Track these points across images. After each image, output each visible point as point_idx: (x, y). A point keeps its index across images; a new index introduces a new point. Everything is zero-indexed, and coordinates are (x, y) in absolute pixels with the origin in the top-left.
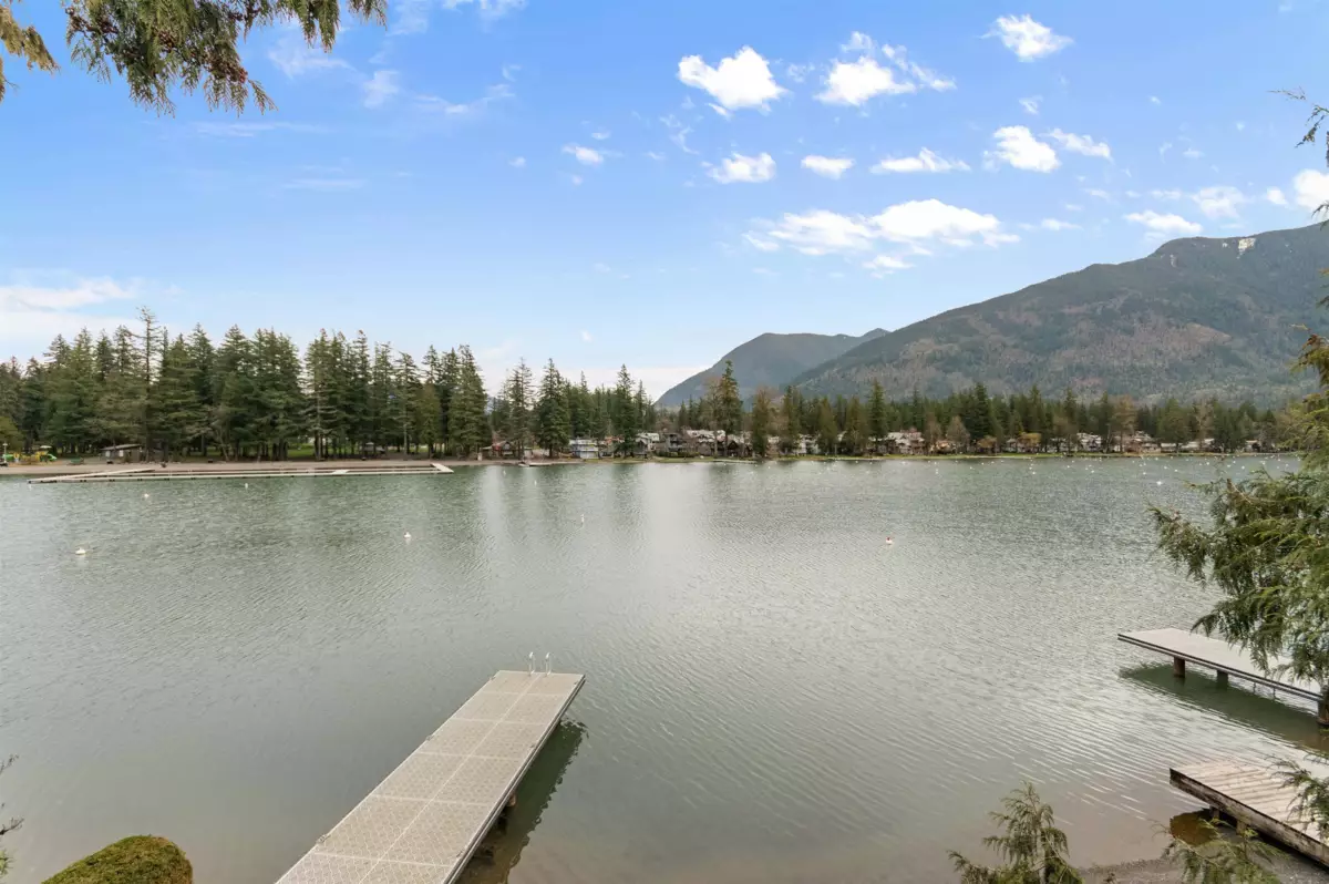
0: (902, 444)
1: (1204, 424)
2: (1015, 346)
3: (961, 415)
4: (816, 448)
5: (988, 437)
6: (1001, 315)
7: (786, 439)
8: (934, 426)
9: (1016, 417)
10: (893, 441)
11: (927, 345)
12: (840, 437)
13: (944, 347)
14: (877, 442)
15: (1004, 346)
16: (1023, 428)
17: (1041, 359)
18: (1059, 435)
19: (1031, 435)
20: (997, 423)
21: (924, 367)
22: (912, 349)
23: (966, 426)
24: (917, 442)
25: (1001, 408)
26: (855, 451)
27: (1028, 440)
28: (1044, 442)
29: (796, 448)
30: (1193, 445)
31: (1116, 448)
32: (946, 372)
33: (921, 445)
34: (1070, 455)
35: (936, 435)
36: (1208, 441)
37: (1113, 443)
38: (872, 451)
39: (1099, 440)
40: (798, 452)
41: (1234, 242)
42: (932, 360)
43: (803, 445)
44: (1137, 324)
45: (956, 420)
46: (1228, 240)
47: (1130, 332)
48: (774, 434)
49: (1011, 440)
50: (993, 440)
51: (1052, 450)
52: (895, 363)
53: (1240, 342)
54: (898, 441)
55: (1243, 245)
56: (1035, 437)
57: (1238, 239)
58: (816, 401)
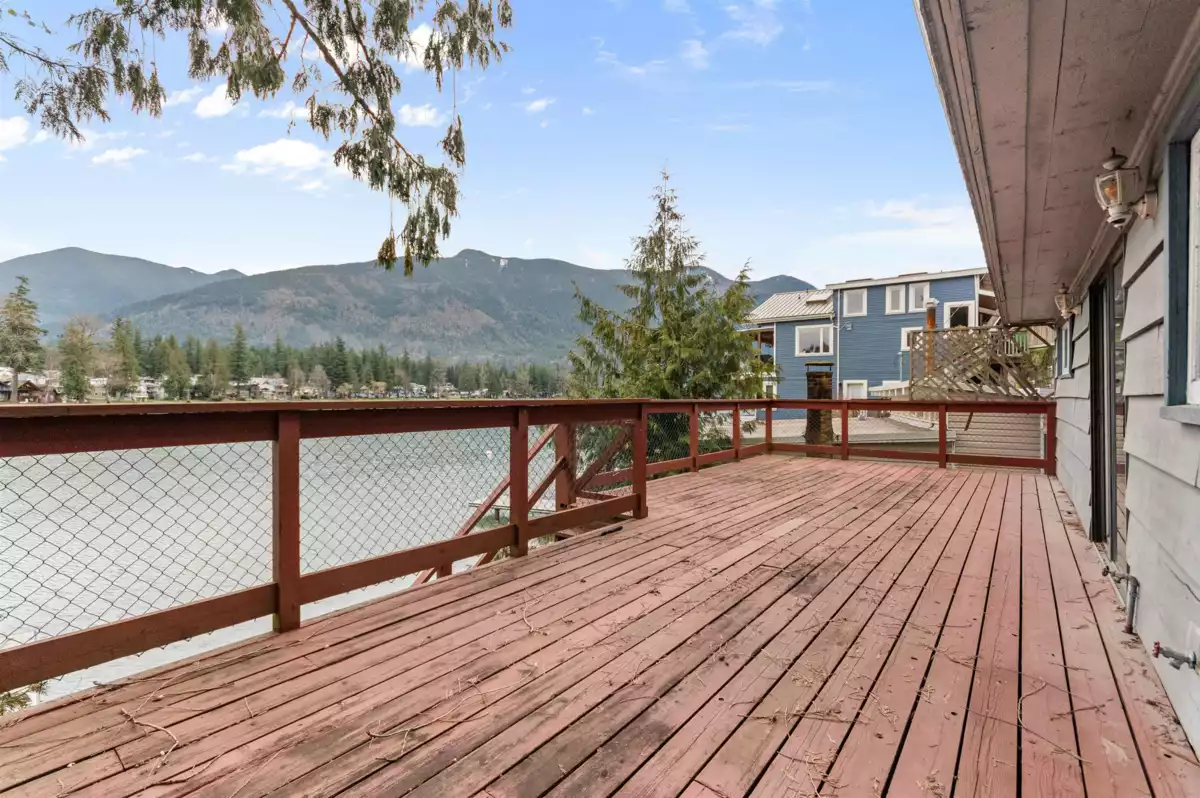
0: (266, 389)
1: (484, 379)
2: (365, 308)
3: (322, 364)
5: (346, 384)
6: (353, 279)
7: (119, 381)
8: (297, 373)
9: (367, 368)
10: (256, 386)
11: (285, 294)
12: (194, 381)
13: (303, 299)
14: (238, 387)
15: (356, 306)
16: (372, 377)
17: (384, 322)
18: (399, 384)
19: (379, 384)
20: (353, 373)
21: (283, 316)
22: (272, 296)
23: (328, 374)
24: (281, 387)
25: (356, 359)
26: (212, 396)
27: (377, 388)
28: (389, 390)
29: (133, 392)
31: (435, 395)
32: (306, 323)
33: (286, 391)
35: (300, 381)
36: (485, 390)
37: (434, 391)
39: (424, 388)
40: (136, 396)
41: (498, 259)
42: (291, 309)
44: (446, 305)
45: (319, 369)
46: (495, 257)
47: (442, 309)
48: (98, 374)
49: (364, 387)
50: (351, 386)
51: (393, 397)
52: (252, 307)
53: (500, 326)
54: (262, 386)
55: (502, 263)
56: (382, 384)
57: (500, 258)
58: (158, 339)
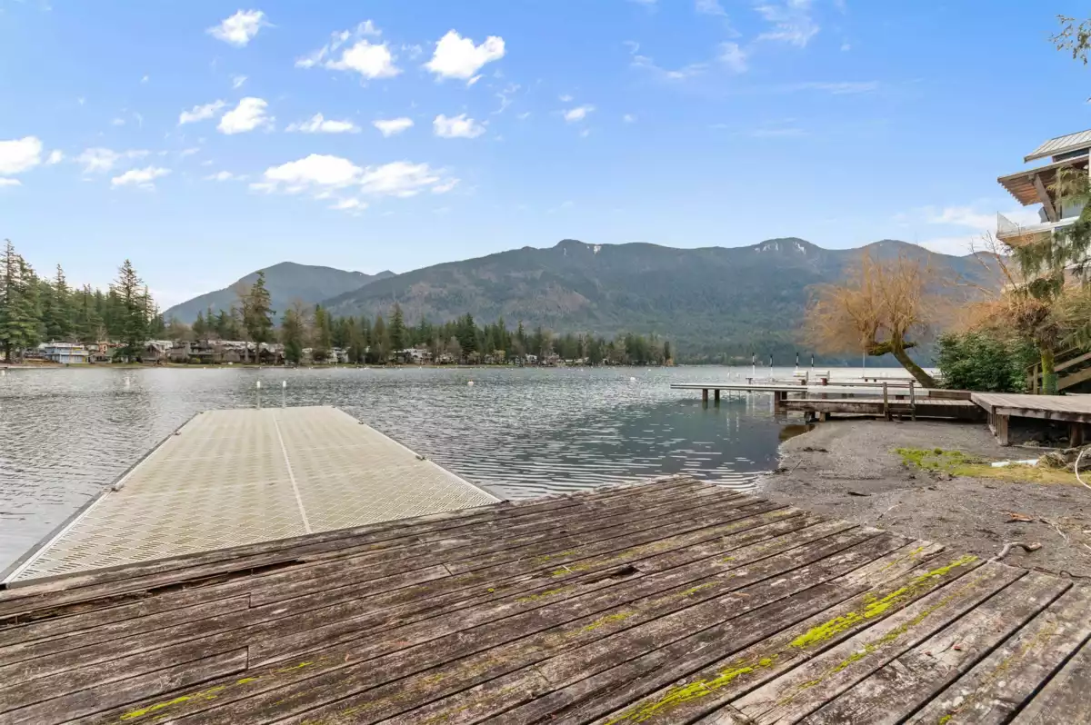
0: (416, 356)
1: (585, 349)
2: (483, 295)
3: (456, 336)
4: (346, 358)
5: (474, 353)
6: (474, 272)
7: (320, 348)
9: (490, 339)
10: (409, 354)
11: (424, 288)
12: (367, 349)
13: (438, 290)
14: (398, 355)
15: (476, 294)
16: (494, 347)
17: (498, 306)
18: (517, 353)
19: (498, 352)
20: (479, 343)
21: (424, 304)
22: (415, 289)
23: (461, 344)
24: (426, 355)
25: (480, 332)
26: (380, 361)
27: (498, 355)
28: (507, 357)
29: (328, 357)
30: (580, 361)
31: (545, 362)
32: (440, 309)
33: (429, 358)
34: (521, 366)
35: (440, 350)
36: (586, 359)
37: (543, 359)
38: (392, 361)
39: (535, 357)
40: (330, 361)
41: (592, 246)
42: (428, 299)
43: (335, 355)
44: (548, 289)
45: (454, 338)
46: (589, 245)
47: (544, 293)
48: (308, 345)
49: (487, 355)
50: (478, 354)
51: (511, 363)
52: (402, 299)
53: (595, 305)
54: (413, 354)
55: (596, 250)
56: (501, 352)
57: (594, 245)
58: (342, 321)
